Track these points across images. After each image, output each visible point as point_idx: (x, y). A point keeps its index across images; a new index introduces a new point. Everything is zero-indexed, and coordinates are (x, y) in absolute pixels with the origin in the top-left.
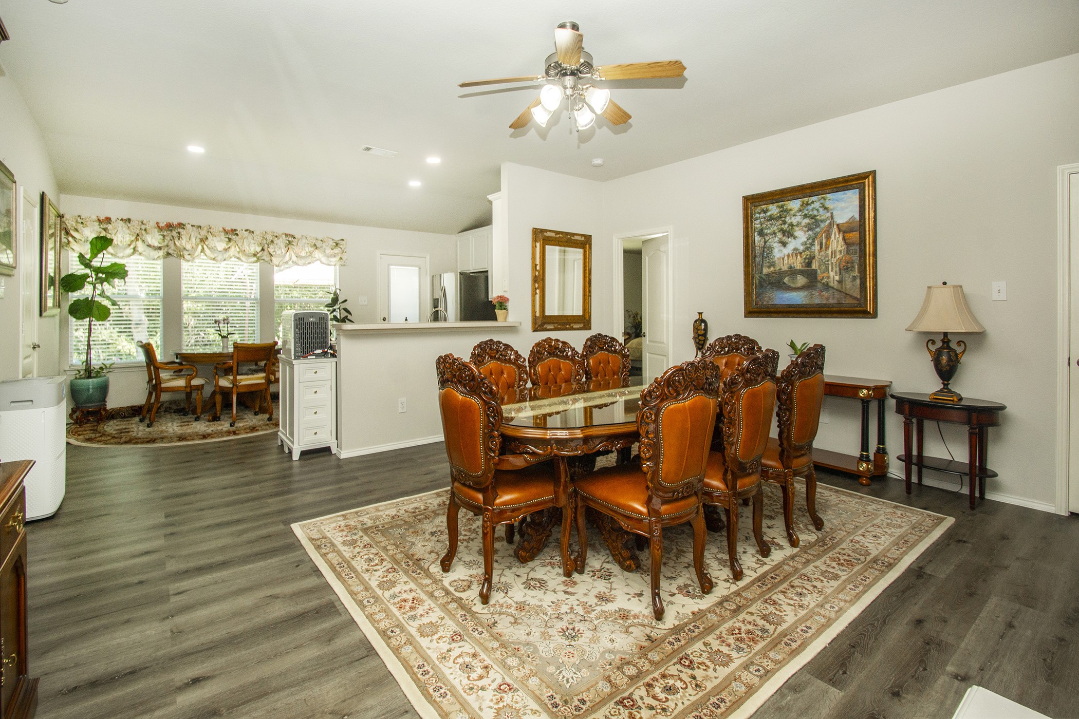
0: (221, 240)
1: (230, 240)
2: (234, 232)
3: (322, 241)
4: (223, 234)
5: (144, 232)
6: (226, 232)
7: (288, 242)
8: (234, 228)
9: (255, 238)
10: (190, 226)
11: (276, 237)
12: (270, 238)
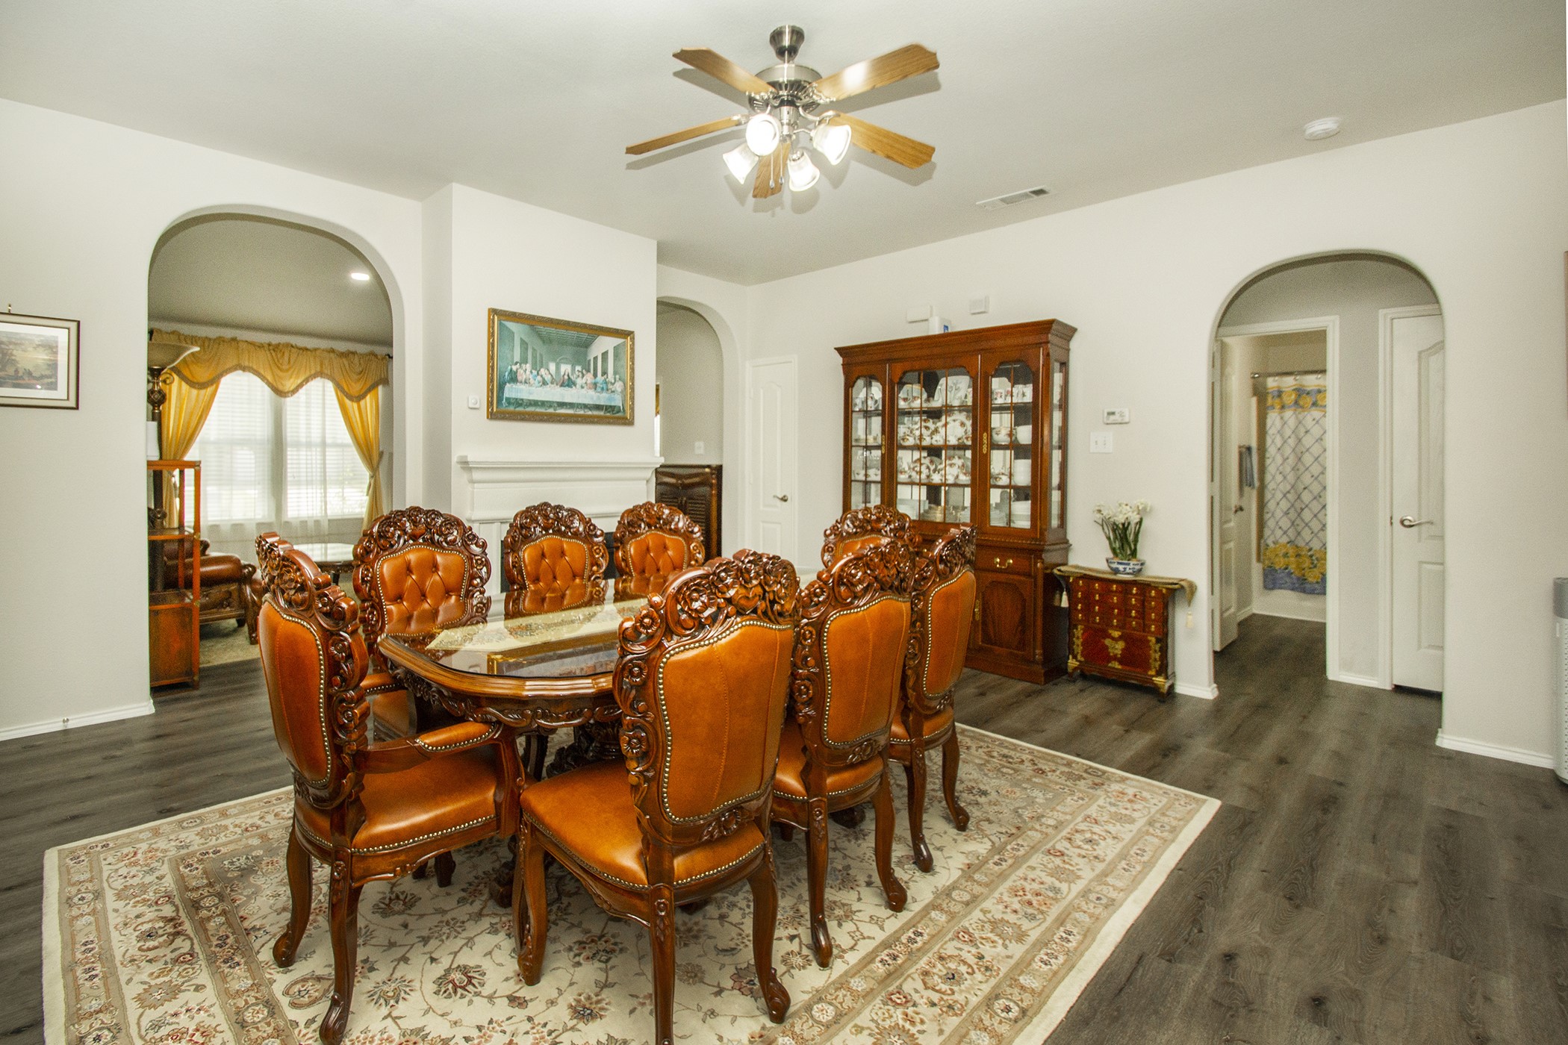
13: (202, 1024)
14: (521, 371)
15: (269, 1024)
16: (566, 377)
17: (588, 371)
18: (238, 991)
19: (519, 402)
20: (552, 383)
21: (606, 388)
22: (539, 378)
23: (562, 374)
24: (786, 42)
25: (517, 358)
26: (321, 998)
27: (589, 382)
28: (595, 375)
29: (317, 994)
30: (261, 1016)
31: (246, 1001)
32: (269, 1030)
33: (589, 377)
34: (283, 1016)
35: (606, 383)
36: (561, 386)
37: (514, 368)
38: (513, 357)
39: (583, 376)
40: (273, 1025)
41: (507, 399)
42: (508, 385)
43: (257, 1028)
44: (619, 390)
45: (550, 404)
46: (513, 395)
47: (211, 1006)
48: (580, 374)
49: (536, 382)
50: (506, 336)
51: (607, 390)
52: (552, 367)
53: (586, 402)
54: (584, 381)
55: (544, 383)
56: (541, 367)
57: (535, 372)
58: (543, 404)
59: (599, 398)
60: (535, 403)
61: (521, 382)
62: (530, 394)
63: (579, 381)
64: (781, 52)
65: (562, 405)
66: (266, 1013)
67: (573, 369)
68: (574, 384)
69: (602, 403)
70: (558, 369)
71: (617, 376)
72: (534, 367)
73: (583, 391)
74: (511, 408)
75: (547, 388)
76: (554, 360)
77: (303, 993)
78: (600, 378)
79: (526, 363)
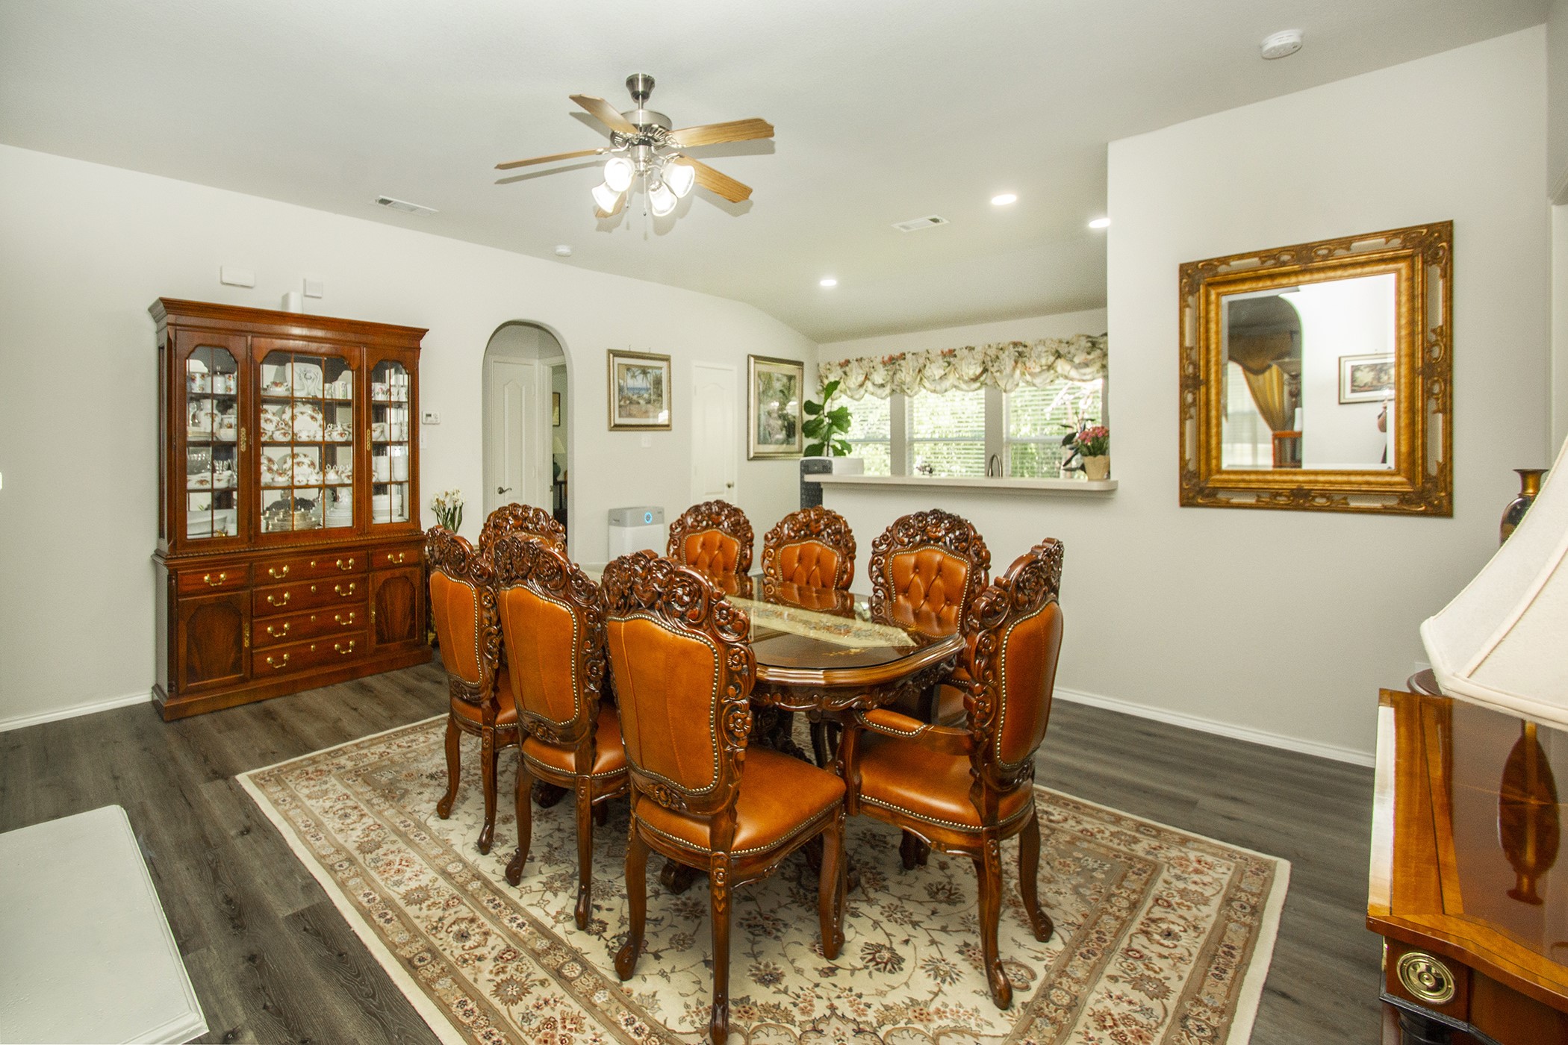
0: (940, 367)
1: (949, 364)
2: (952, 353)
3: (1068, 343)
4: (940, 358)
5: (872, 370)
6: (944, 355)
7: (1017, 354)
8: (952, 348)
9: (976, 357)
10: (910, 355)
11: (1002, 349)
12: (992, 352)
13: (1098, 1027)
15: (1061, 983)
18: (1052, 1024)
26: (1015, 963)
29: (1013, 968)
30: (1059, 992)
31: (1056, 1011)
32: (1064, 980)
34: (1048, 977)
40: (1059, 980)
43: (1069, 988)
47: (1080, 1033)
64: (636, 95)
66: (1054, 991)
77: (1019, 977)
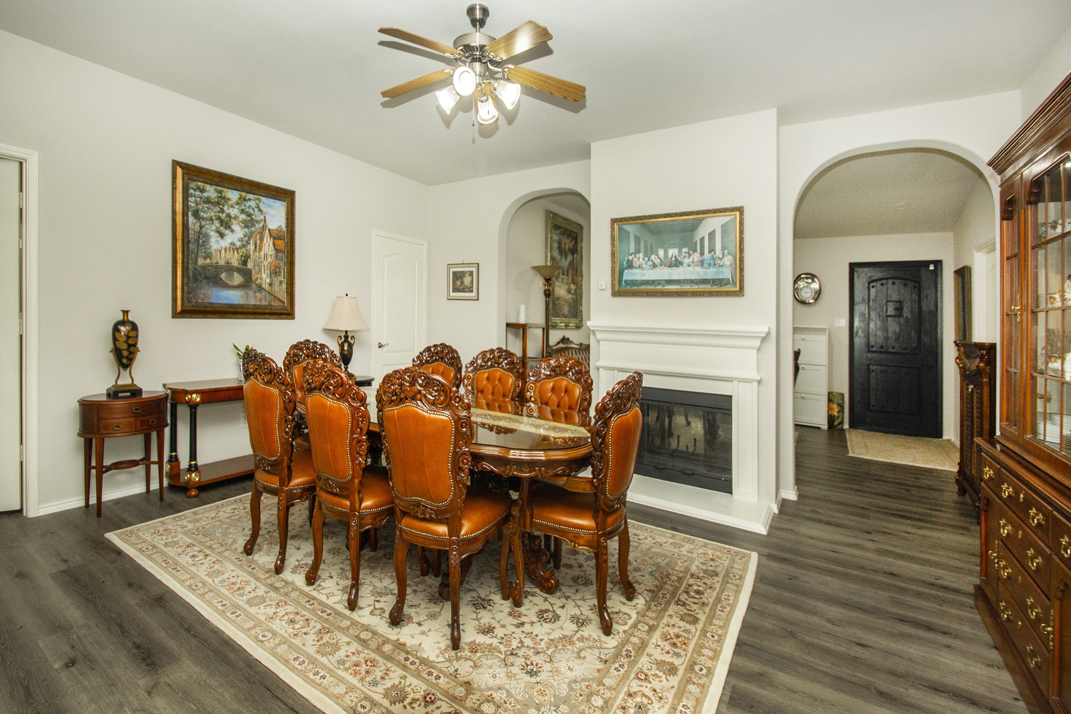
14: (635, 259)
16: (673, 259)
17: (695, 251)
19: (634, 283)
20: (661, 265)
21: (714, 263)
22: (650, 263)
23: (670, 256)
24: (478, 15)
25: (632, 250)
27: (695, 260)
28: (702, 254)
33: (696, 256)
35: (714, 259)
36: (669, 267)
37: (630, 258)
38: (629, 250)
39: (690, 255)
41: (625, 281)
42: (626, 271)
44: (728, 263)
45: (659, 282)
46: (630, 278)
48: (687, 255)
49: (648, 267)
50: (624, 234)
51: (715, 265)
52: (661, 253)
53: (693, 277)
54: (691, 260)
55: (654, 266)
56: (652, 254)
57: (646, 259)
58: (653, 282)
59: (706, 273)
60: (647, 282)
61: (636, 268)
62: (643, 275)
63: (686, 261)
65: (670, 282)
67: (680, 252)
68: (681, 264)
69: (709, 278)
70: (666, 253)
71: (726, 252)
72: (646, 255)
73: (690, 269)
74: (628, 288)
75: (657, 270)
76: (662, 247)
78: (707, 255)
79: (639, 252)
